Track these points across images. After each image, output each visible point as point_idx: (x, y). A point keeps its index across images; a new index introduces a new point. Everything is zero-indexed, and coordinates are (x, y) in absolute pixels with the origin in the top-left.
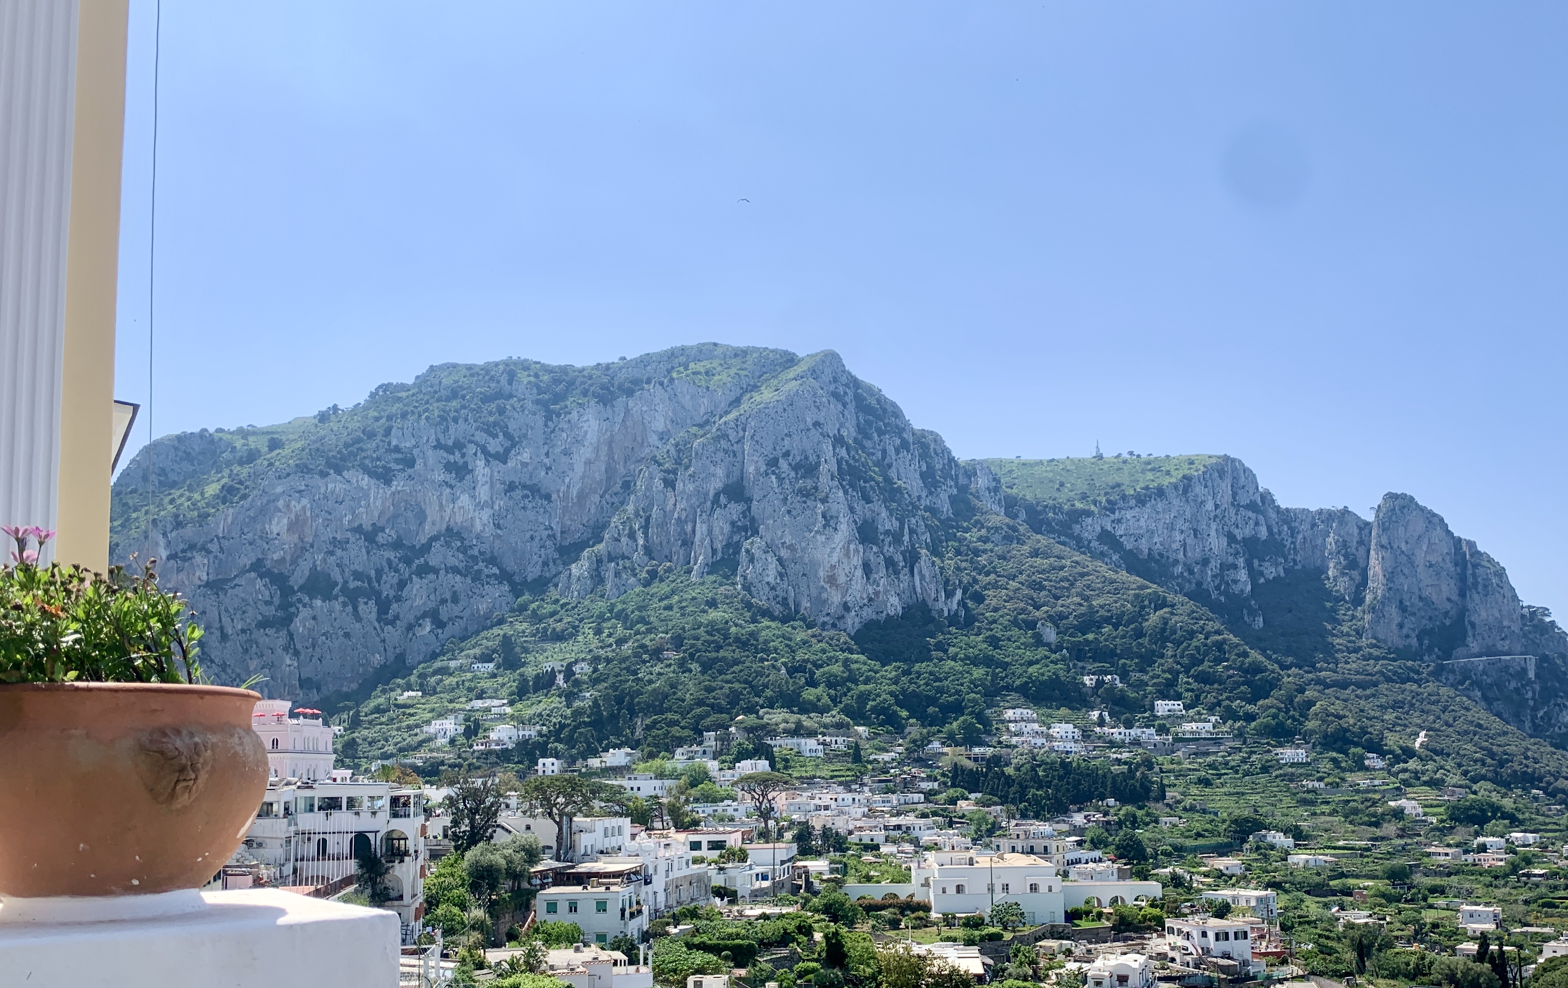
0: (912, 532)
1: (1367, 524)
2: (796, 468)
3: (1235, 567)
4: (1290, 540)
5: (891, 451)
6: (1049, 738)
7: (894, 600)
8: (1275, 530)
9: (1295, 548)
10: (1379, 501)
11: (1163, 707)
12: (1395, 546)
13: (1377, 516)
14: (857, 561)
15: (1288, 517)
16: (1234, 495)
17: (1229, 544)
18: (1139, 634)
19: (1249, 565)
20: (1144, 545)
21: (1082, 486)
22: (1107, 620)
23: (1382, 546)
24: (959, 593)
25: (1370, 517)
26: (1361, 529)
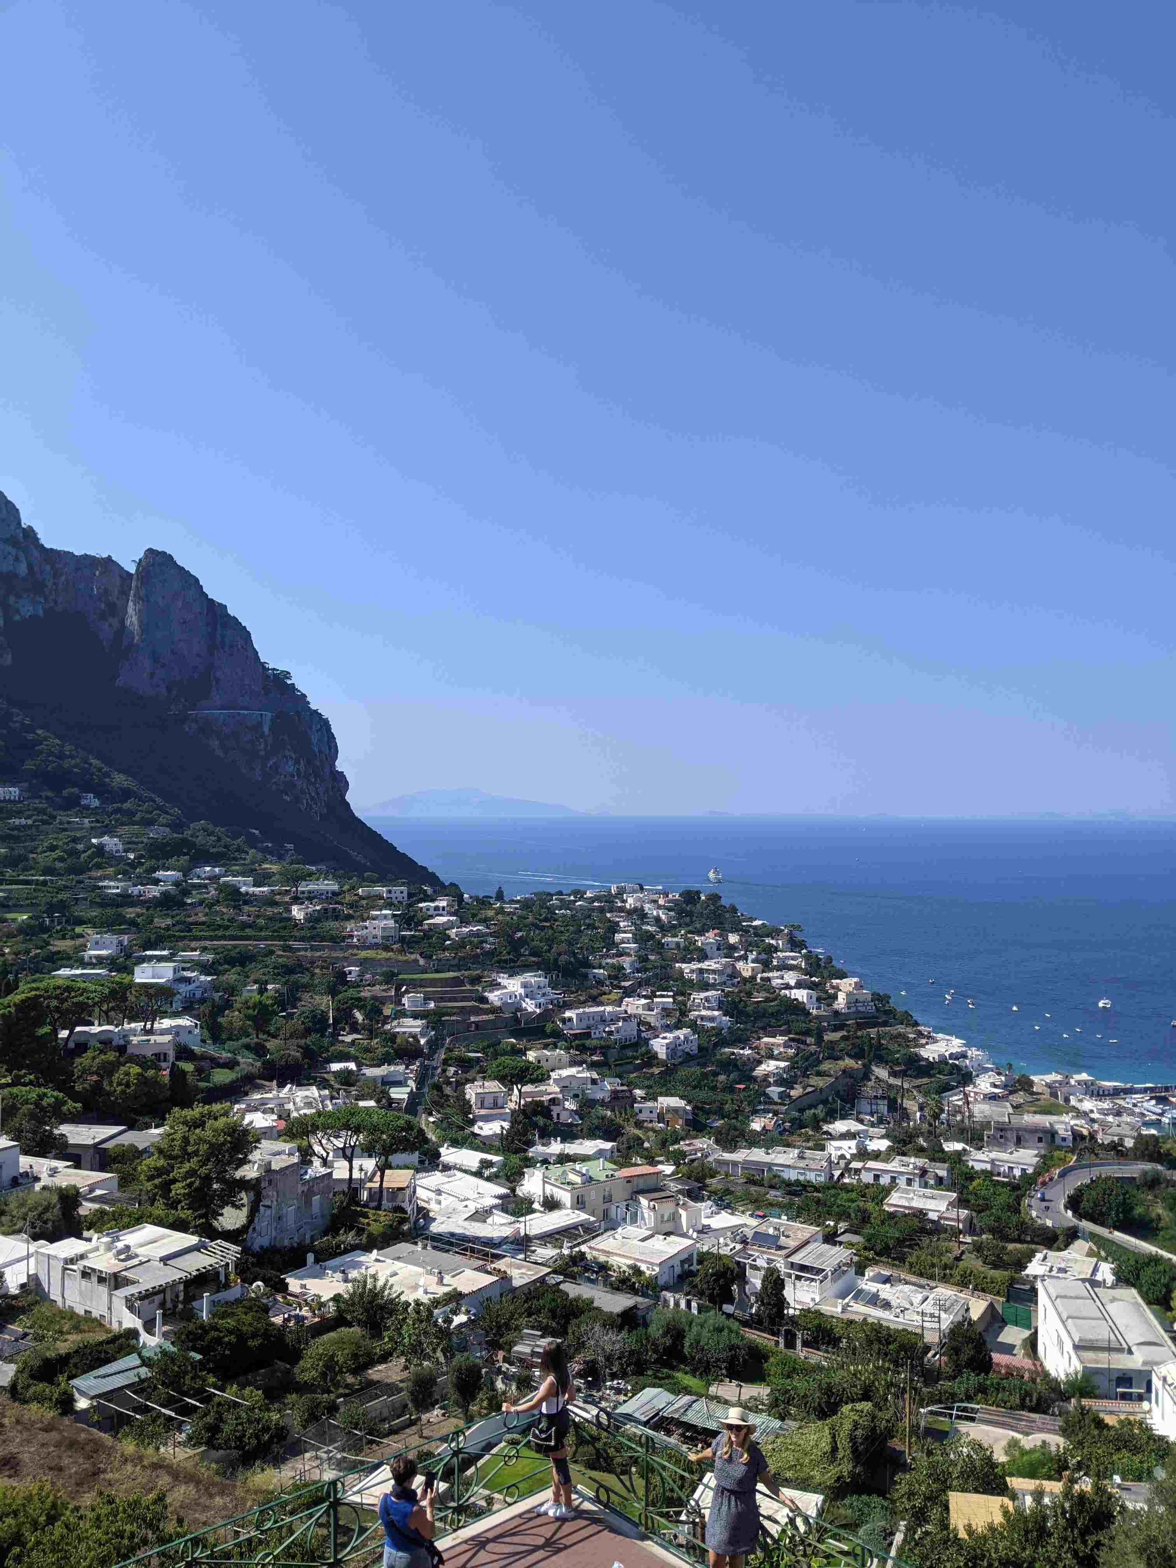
1: (129, 575)
4: (52, 580)
8: (36, 569)
9: (56, 590)
10: (141, 555)
12: (152, 600)
13: (137, 570)
15: (51, 557)
19: (4, 601)
23: (140, 598)
25: (132, 569)
26: (122, 579)
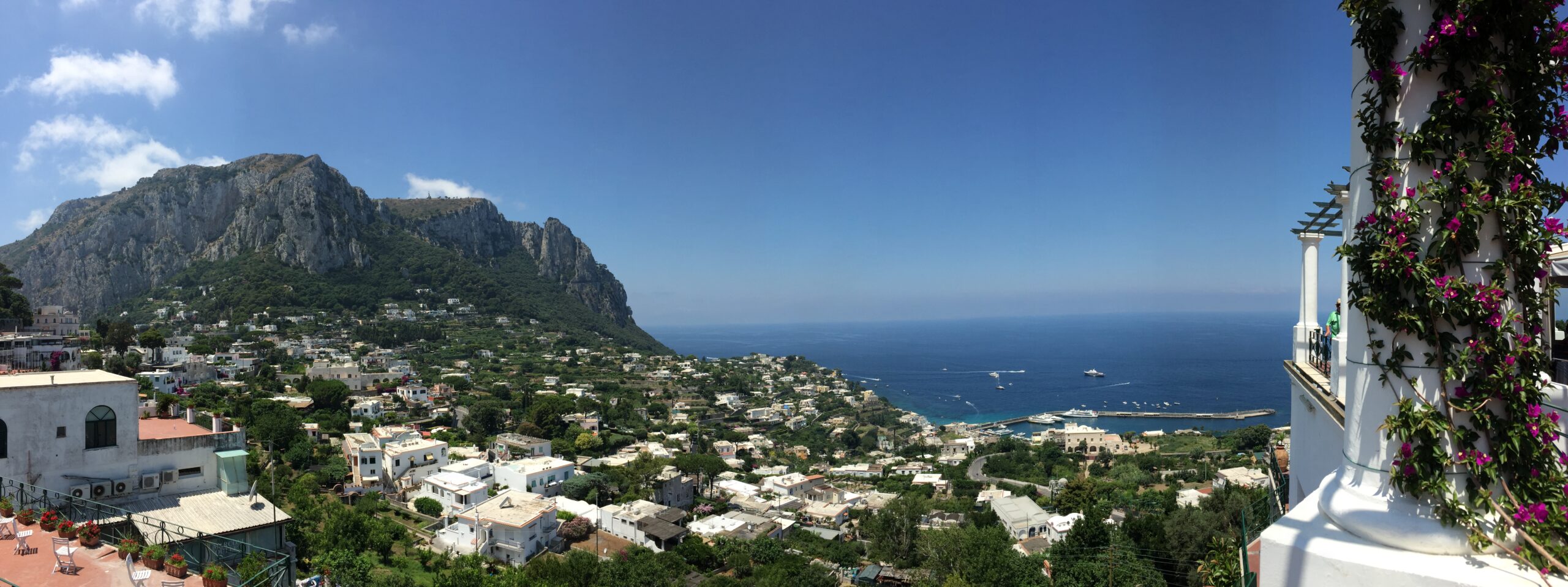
0: (349, 230)
1: (542, 229)
2: (302, 205)
3: (487, 244)
4: (512, 234)
5: (342, 197)
6: (402, 315)
7: (341, 259)
8: (505, 230)
9: (514, 237)
10: (546, 220)
11: (450, 301)
12: (552, 237)
13: (545, 226)
14: (324, 243)
15: (510, 224)
16: (488, 215)
17: (484, 235)
18: (442, 272)
19: (493, 245)
20: (450, 235)
21: (421, 210)
22: (429, 266)
23: (547, 237)
24: (368, 256)
25: (542, 226)
26: (539, 231)
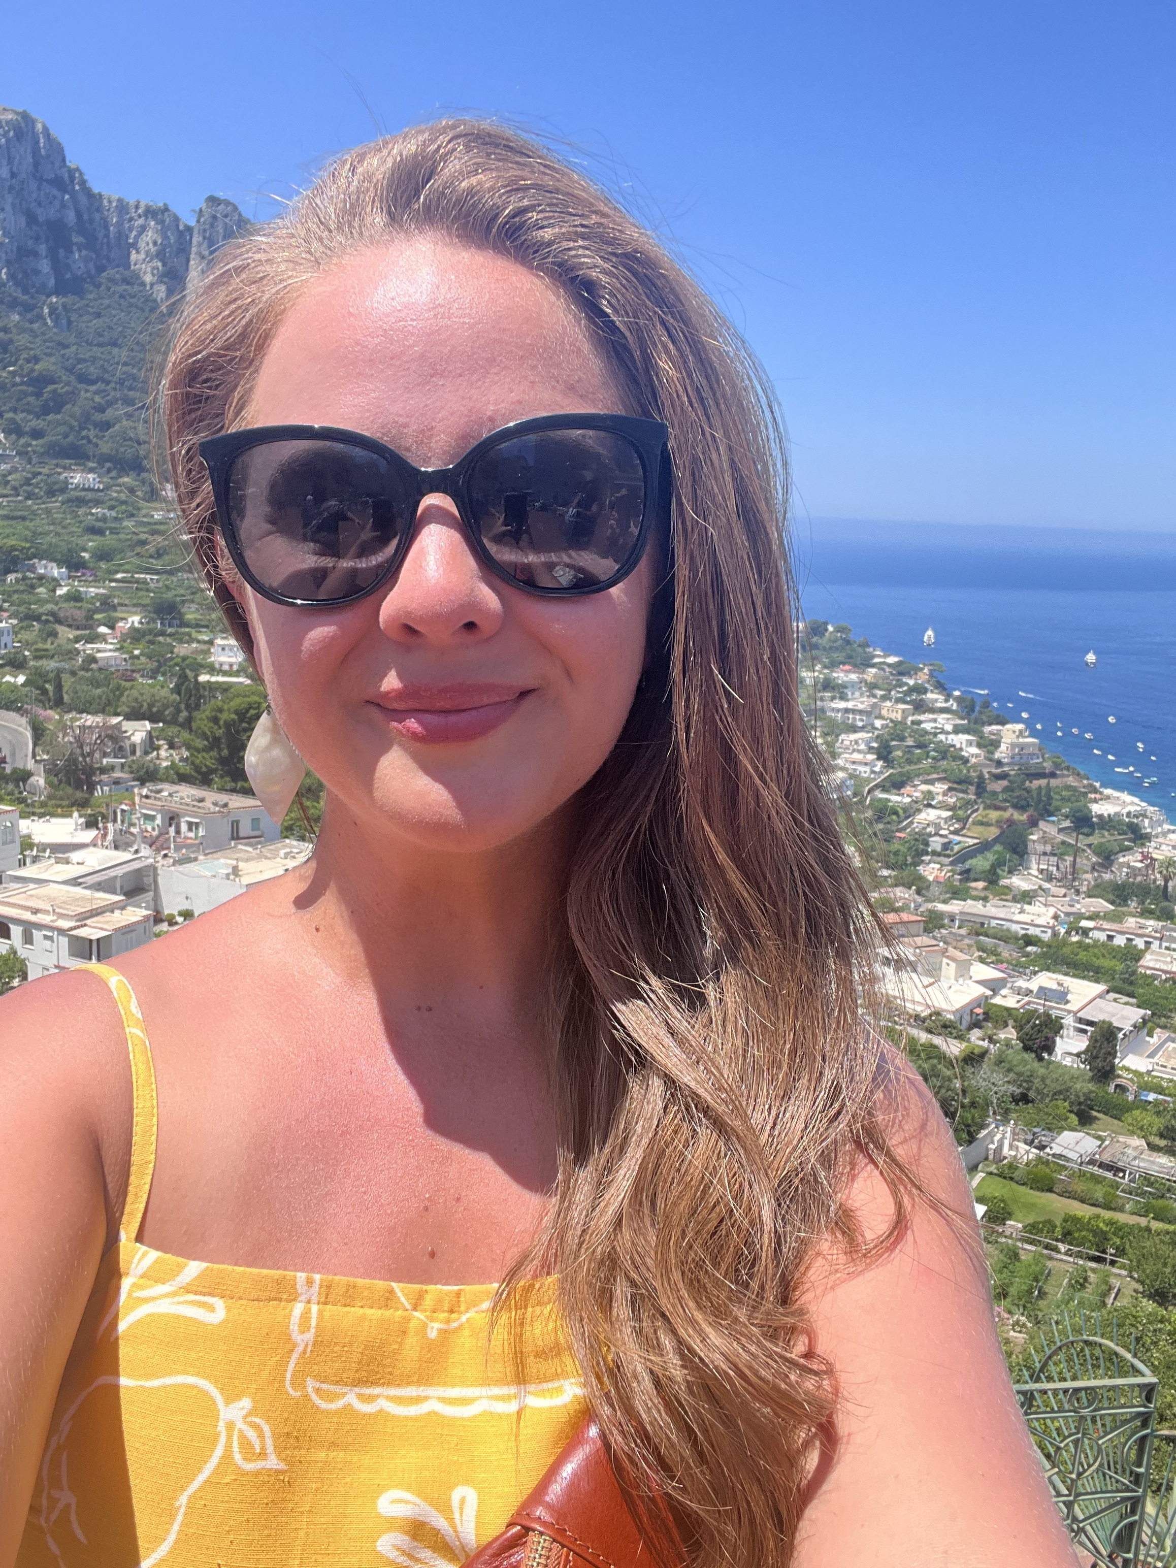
1: (189, 229)
4: (102, 232)
8: (86, 217)
10: (201, 204)
13: (198, 221)
15: (100, 204)
17: (29, 224)
23: (202, 257)
25: (191, 221)
26: (181, 234)
